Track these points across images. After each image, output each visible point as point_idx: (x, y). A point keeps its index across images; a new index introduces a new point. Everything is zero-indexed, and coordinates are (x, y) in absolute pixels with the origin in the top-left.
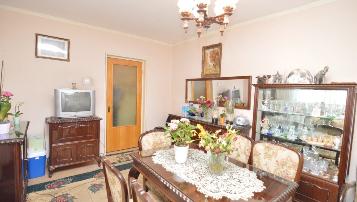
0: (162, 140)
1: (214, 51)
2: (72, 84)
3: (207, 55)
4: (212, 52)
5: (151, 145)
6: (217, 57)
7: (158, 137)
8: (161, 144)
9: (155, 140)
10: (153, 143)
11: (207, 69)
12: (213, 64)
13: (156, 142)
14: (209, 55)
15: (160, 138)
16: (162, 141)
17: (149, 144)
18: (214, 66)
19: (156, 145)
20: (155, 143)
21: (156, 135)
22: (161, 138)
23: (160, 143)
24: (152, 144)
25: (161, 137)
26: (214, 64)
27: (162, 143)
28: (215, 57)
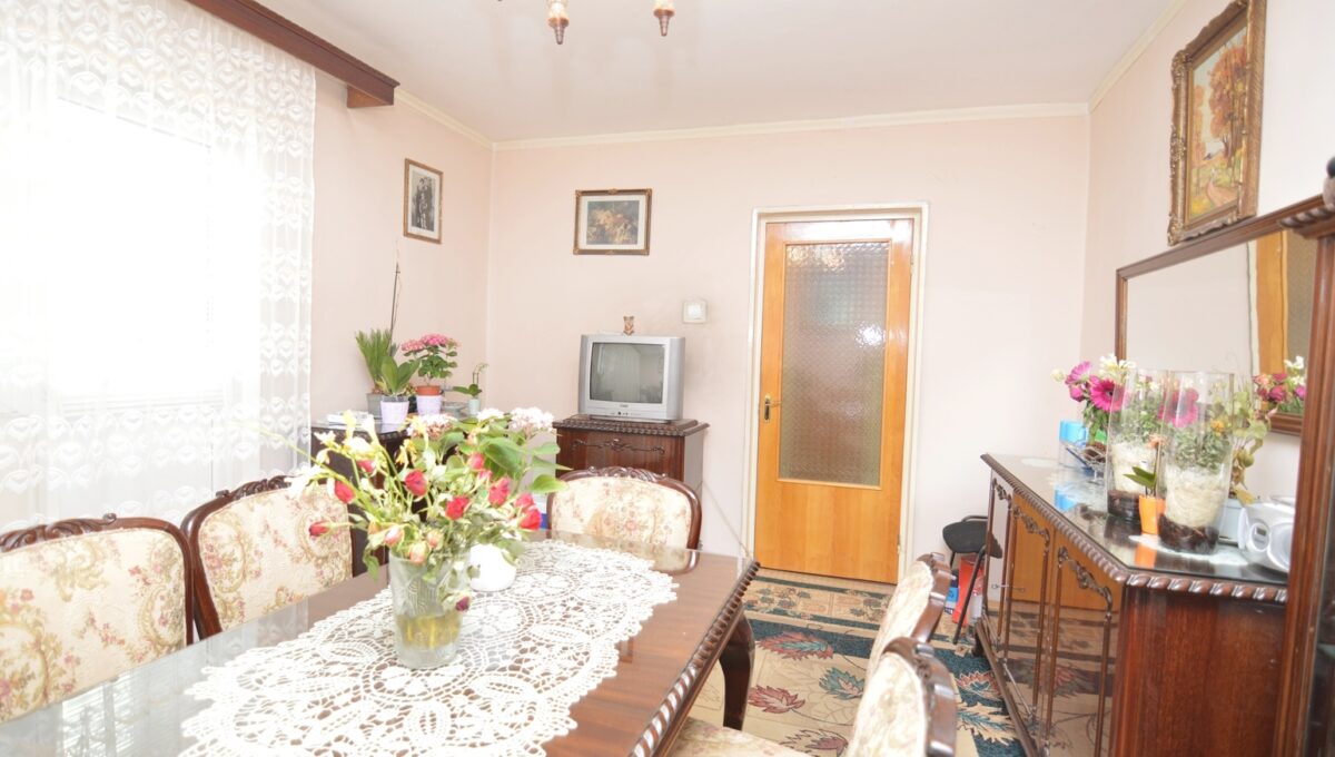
0: (640, 514)
1: (1226, 59)
2: (625, 318)
3: (1201, 95)
4: (1218, 68)
5: (582, 520)
6: (1240, 87)
7: (627, 498)
8: (630, 530)
9: (609, 509)
10: (595, 515)
11: (1197, 185)
12: (1222, 146)
13: (610, 515)
14: (1208, 93)
15: (631, 504)
16: (638, 519)
17: (576, 514)
18: (1230, 151)
19: (605, 528)
20: (605, 517)
21: (621, 492)
22: (638, 508)
23: (626, 526)
24: (587, 516)
25: (636, 504)
26: (1226, 145)
27: (632, 525)
28: (1231, 93)
